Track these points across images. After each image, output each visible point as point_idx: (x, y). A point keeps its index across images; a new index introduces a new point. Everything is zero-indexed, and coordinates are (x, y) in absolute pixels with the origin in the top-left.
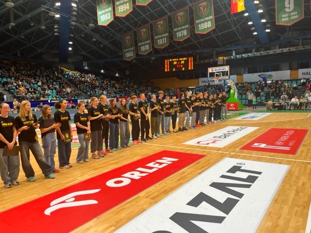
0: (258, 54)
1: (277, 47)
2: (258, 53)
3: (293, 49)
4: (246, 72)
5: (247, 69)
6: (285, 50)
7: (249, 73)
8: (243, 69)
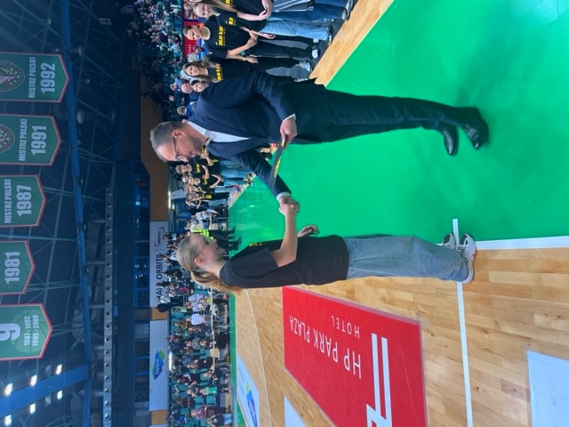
0: (108, 385)
1: (100, 348)
2: (105, 384)
3: (108, 320)
4: (146, 404)
5: (139, 405)
6: (108, 332)
7: (147, 399)
8: (139, 414)
